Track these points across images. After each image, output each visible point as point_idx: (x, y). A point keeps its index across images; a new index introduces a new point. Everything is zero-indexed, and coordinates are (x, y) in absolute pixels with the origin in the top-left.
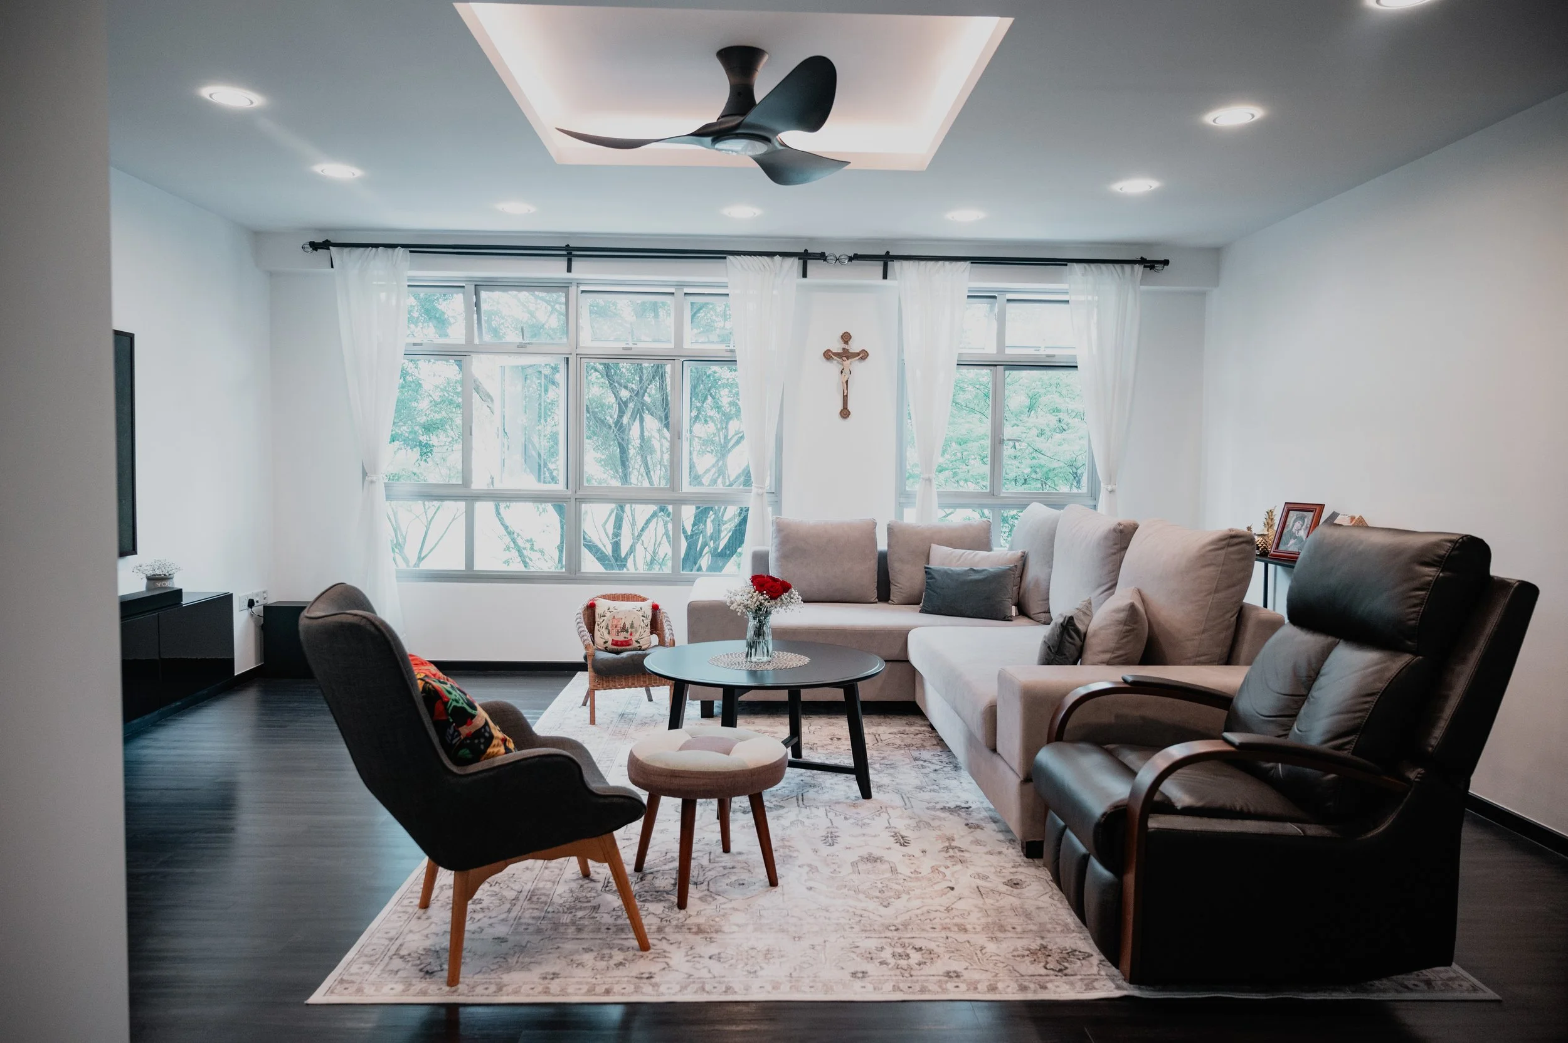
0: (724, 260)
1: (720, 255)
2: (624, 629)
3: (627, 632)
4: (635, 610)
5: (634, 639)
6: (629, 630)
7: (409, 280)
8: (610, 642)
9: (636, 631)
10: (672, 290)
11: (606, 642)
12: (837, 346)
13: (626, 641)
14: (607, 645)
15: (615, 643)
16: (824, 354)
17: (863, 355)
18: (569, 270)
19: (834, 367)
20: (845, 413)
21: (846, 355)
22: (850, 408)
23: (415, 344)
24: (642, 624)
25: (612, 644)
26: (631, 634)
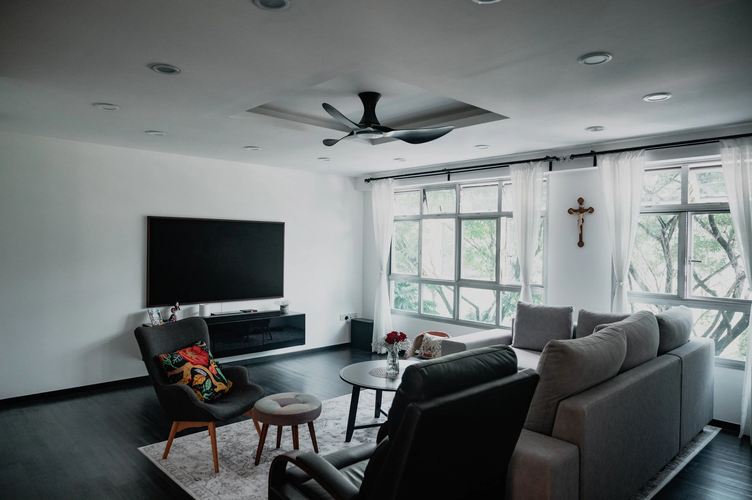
0: (508, 167)
1: (506, 165)
2: (430, 349)
3: (431, 350)
4: (437, 341)
5: (433, 354)
6: (432, 350)
7: (395, 190)
8: (423, 354)
9: (435, 351)
10: (497, 183)
11: (421, 354)
12: (576, 206)
13: (429, 355)
14: (422, 355)
15: (425, 355)
16: (568, 211)
17: (591, 210)
18: (449, 180)
19: (575, 218)
20: (581, 244)
21: (581, 211)
22: (584, 240)
23: (404, 216)
24: (438, 348)
25: (424, 355)
26: (432, 352)
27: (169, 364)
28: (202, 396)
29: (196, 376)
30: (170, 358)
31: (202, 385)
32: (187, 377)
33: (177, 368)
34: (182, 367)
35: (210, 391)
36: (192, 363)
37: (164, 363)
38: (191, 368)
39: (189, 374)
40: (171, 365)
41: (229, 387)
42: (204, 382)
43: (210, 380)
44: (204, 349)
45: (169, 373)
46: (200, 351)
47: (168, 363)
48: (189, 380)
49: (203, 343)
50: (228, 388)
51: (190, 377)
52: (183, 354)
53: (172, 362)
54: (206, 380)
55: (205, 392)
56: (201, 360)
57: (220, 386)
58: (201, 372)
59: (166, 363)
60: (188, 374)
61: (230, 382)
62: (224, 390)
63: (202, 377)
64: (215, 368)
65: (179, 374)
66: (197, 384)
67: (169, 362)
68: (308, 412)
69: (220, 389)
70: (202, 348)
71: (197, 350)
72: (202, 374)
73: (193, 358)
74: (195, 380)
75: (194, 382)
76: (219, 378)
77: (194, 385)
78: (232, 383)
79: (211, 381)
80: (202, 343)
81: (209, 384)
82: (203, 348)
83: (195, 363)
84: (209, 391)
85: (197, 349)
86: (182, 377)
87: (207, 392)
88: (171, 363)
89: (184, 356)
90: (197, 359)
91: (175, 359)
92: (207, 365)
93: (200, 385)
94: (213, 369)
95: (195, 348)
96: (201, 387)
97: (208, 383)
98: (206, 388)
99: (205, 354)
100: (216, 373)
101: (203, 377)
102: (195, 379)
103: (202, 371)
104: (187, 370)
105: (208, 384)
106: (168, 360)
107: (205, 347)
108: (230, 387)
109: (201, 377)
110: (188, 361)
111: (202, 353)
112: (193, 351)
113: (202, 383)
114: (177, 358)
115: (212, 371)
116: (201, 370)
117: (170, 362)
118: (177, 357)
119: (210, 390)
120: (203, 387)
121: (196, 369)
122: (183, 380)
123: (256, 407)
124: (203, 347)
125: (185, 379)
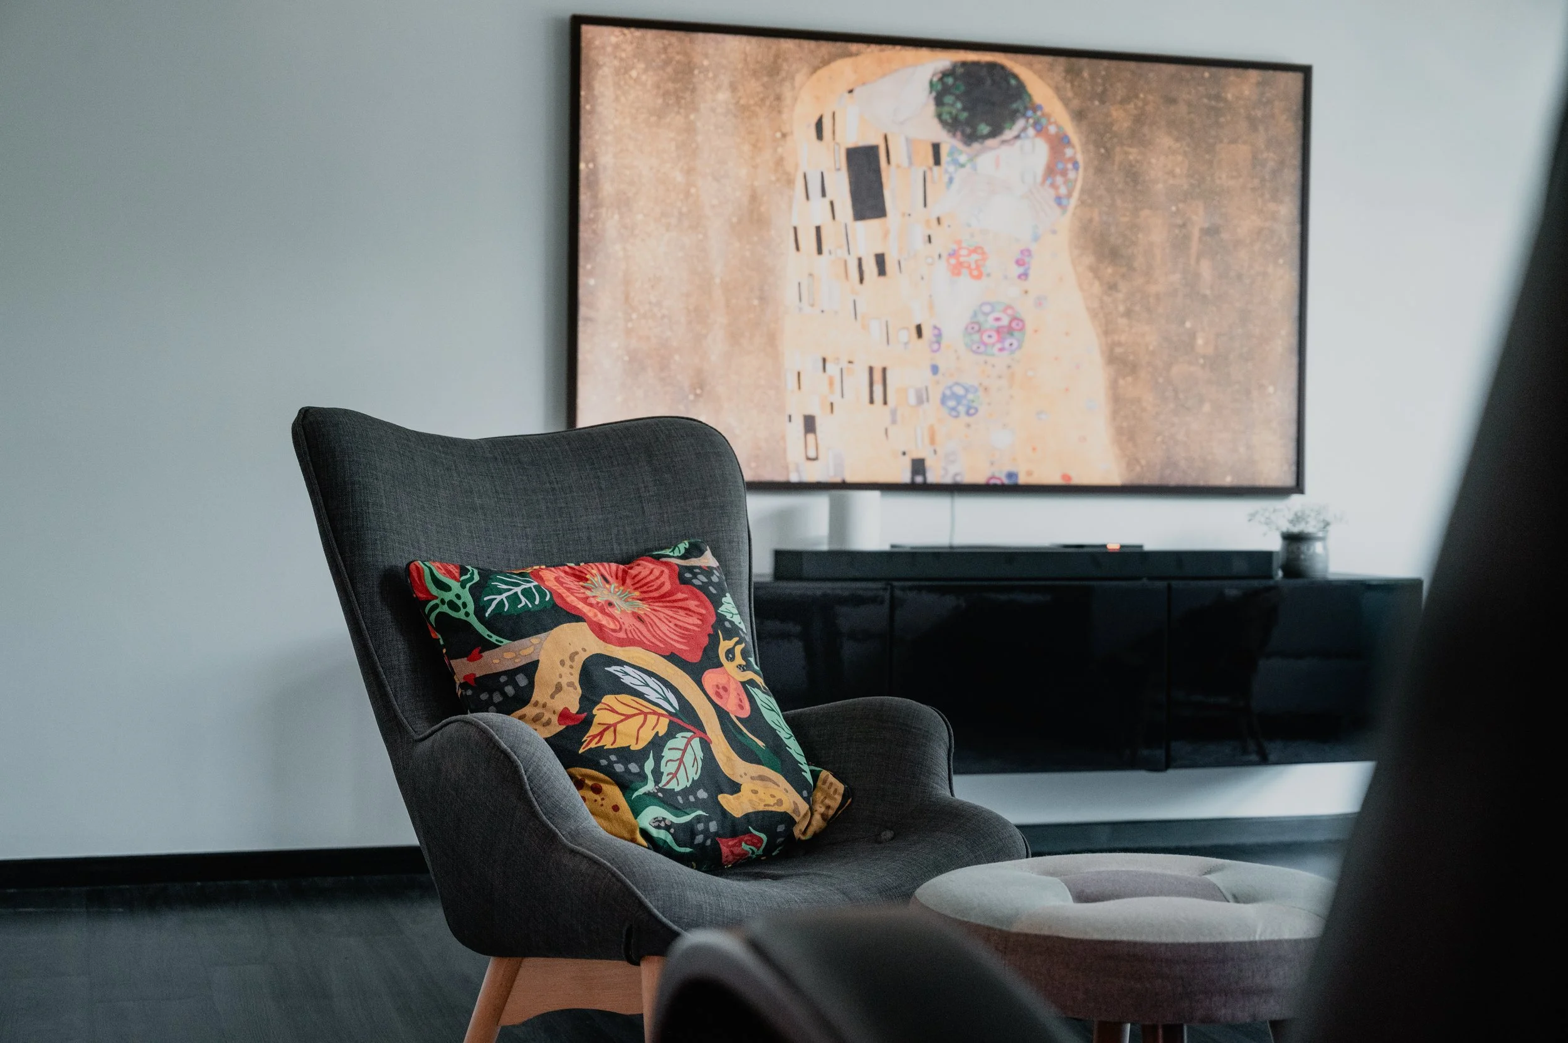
27: (461, 615)
28: (630, 816)
29: (608, 699)
30: (468, 586)
31: (640, 757)
32: (552, 697)
33: (505, 641)
34: (534, 640)
35: (692, 799)
36: (599, 631)
37: (436, 606)
38: (584, 656)
39: (571, 684)
40: (473, 620)
41: (822, 809)
42: (657, 745)
43: (696, 742)
44: (695, 581)
45: (462, 668)
46: (667, 587)
47: (453, 606)
48: (564, 715)
49: (701, 553)
50: (812, 810)
51: (571, 700)
52: (561, 583)
53: (480, 611)
54: (670, 734)
55: (651, 798)
56: (664, 628)
57: (758, 785)
58: (647, 685)
59: (445, 608)
60: (564, 681)
61: (832, 779)
62: (787, 819)
63: (646, 714)
64: (743, 684)
65: (512, 674)
66: (608, 746)
67: (459, 603)
68: (1252, 944)
69: (761, 808)
70: (683, 577)
71: (652, 577)
72: (653, 696)
73: (616, 612)
74: (596, 720)
75: (594, 730)
76: (761, 743)
77: (593, 745)
78: (841, 787)
79: (706, 745)
80: (695, 550)
81: (688, 759)
82: (688, 575)
83: (622, 635)
84: (679, 798)
85: (656, 573)
86: (522, 698)
87: (667, 799)
88: (471, 607)
89: (562, 591)
90: (640, 619)
91: (500, 592)
92: (695, 657)
93: (625, 754)
94: (725, 689)
95: (644, 568)
96: (634, 768)
97: (684, 751)
98: (665, 779)
99: (692, 604)
100: (746, 713)
101: (654, 713)
102: (601, 716)
103: (651, 681)
104: (562, 663)
105: (681, 760)
106: (459, 591)
107: (708, 572)
108: (828, 807)
109: (642, 712)
110: (577, 618)
111: (680, 596)
112: (629, 581)
113: (641, 745)
114: (518, 590)
115: (718, 694)
116: (651, 674)
117: (465, 605)
118: (518, 585)
119: (685, 792)
120: (642, 767)
121: (618, 668)
122: (529, 710)
123: (922, 900)
124: (690, 569)
125: (544, 706)
